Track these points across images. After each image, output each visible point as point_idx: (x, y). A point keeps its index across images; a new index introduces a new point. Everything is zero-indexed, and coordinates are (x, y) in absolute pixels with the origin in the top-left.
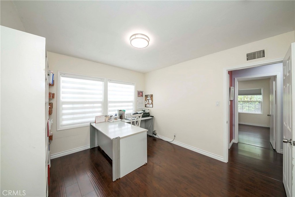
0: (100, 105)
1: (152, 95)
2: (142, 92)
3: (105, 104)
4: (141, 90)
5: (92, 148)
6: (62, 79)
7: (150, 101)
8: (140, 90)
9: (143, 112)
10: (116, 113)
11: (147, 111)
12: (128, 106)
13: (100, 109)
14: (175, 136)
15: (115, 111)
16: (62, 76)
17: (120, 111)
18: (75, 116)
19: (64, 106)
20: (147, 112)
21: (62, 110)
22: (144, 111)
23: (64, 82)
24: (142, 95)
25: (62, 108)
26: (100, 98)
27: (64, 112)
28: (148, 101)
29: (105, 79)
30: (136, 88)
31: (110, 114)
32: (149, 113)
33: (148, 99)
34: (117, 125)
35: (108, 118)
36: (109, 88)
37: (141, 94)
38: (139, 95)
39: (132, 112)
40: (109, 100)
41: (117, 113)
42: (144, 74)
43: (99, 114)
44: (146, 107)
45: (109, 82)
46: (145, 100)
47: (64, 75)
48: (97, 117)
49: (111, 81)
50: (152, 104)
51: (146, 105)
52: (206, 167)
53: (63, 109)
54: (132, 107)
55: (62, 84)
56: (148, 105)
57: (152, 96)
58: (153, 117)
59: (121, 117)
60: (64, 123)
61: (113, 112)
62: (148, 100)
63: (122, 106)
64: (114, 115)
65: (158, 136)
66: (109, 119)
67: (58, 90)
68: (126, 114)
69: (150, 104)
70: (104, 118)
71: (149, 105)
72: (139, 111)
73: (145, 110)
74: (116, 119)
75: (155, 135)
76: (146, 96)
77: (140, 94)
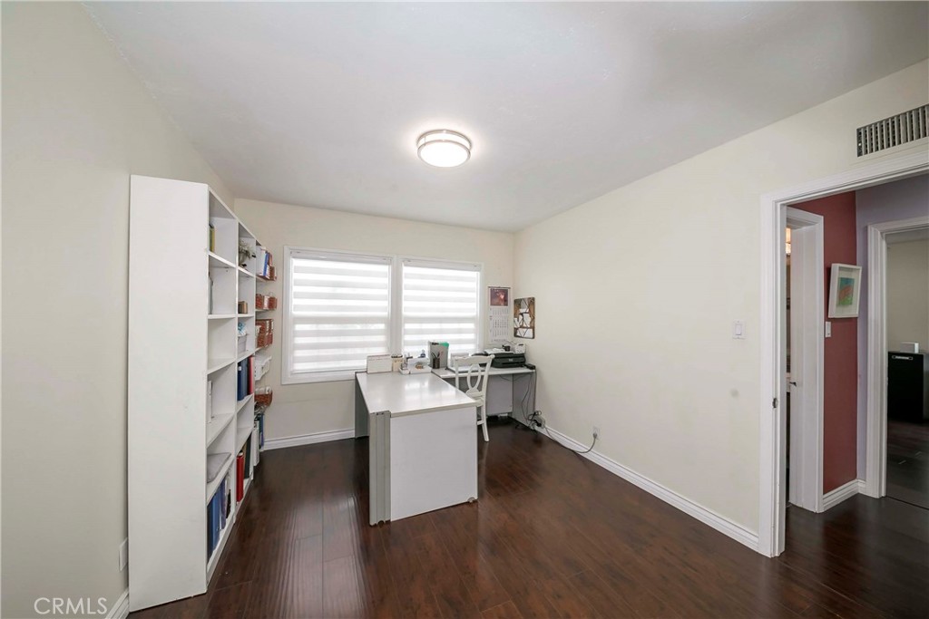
0: (382, 326)
1: (533, 299)
2: (505, 292)
3: (395, 323)
4: (503, 285)
5: (359, 438)
6: (296, 263)
7: (528, 319)
8: (499, 283)
9: (504, 351)
10: (423, 351)
11: (518, 350)
12: (460, 331)
13: (382, 338)
14: (595, 436)
15: (420, 343)
16: (294, 257)
17: (433, 344)
18: (323, 353)
19: (299, 327)
20: (517, 352)
21: (294, 336)
22: (507, 348)
23: (298, 270)
24: (505, 301)
25: (294, 332)
26: (382, 307)
27: (299, 341)
28: (521, 317)
29: (394, 258)
30: (484, 279)
31: (406, 350)
32: (522, 356)
33: (522, 311)
34: (427, 384)
35: (398, 364)
36: (405, 282)
37: (502, 297)
38: (496, 301)
39: (471, 349)
40: (405, 313)
41: (427, 349)
42: (512, 236)
43: (381, 351)
44: (515, 335)
45: (406, 265)
46: (515, 316)
47: (298, 255)
48: (370, 358)
49: (409, 262)
50: (533, 328)
51: (516, 330)
52: (671, 554)
53: (296, 334)
54: (471, 336)
55: (295, 276)
56: (521, 331)
57: (532, 302)
58: (533, 367)
59: (436, 363)
60: (299, 367)
61: (415, 345)
62: (522, 314)
63: (441, 332)
64: (416, 357)
65: (549, 430)
66: (401, 365)
67: (285, 289)
68: (452, 356)
69: (527, 328)
70: (390, 362)
71: (525, 330)
72: (492, 348)
73: (509, 347)
74: (419, 365)
75: (539, 425)
76: (516, 301)
77: (498, 296)
